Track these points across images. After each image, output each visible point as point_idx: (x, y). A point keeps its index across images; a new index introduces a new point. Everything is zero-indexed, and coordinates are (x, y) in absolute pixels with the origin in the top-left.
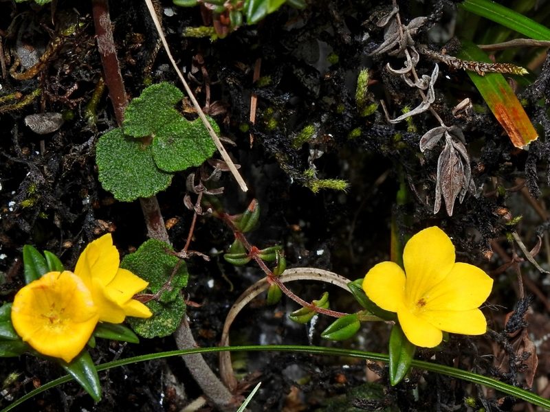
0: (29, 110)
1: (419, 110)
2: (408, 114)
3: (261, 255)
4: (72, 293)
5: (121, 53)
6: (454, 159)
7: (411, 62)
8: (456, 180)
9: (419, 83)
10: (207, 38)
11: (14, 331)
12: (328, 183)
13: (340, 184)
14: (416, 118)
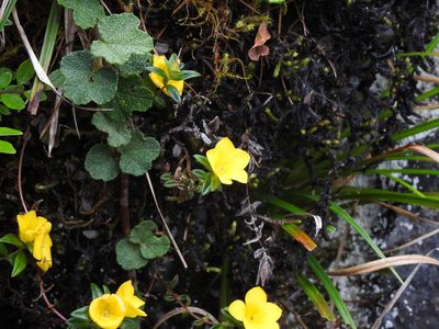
0: (87, 228)
1: (253, 241)
2: (249, 242)
3: (179, 298)
4: (116, 304)
5: (130, 206)
6: (266, 263)
7: (254, 219)
8: (267, 271)
9: (256, 229)
10: (176, 202)
11: (89, 317)
12: (213, 269)
13: (217, 270)
14: (252, 244)
